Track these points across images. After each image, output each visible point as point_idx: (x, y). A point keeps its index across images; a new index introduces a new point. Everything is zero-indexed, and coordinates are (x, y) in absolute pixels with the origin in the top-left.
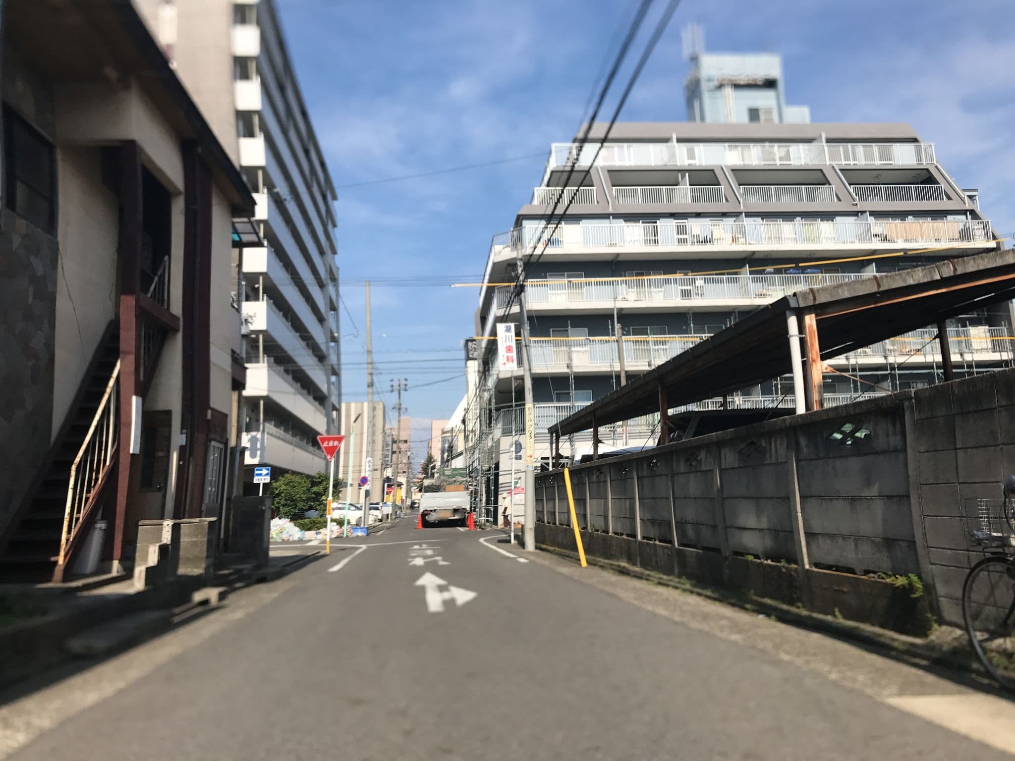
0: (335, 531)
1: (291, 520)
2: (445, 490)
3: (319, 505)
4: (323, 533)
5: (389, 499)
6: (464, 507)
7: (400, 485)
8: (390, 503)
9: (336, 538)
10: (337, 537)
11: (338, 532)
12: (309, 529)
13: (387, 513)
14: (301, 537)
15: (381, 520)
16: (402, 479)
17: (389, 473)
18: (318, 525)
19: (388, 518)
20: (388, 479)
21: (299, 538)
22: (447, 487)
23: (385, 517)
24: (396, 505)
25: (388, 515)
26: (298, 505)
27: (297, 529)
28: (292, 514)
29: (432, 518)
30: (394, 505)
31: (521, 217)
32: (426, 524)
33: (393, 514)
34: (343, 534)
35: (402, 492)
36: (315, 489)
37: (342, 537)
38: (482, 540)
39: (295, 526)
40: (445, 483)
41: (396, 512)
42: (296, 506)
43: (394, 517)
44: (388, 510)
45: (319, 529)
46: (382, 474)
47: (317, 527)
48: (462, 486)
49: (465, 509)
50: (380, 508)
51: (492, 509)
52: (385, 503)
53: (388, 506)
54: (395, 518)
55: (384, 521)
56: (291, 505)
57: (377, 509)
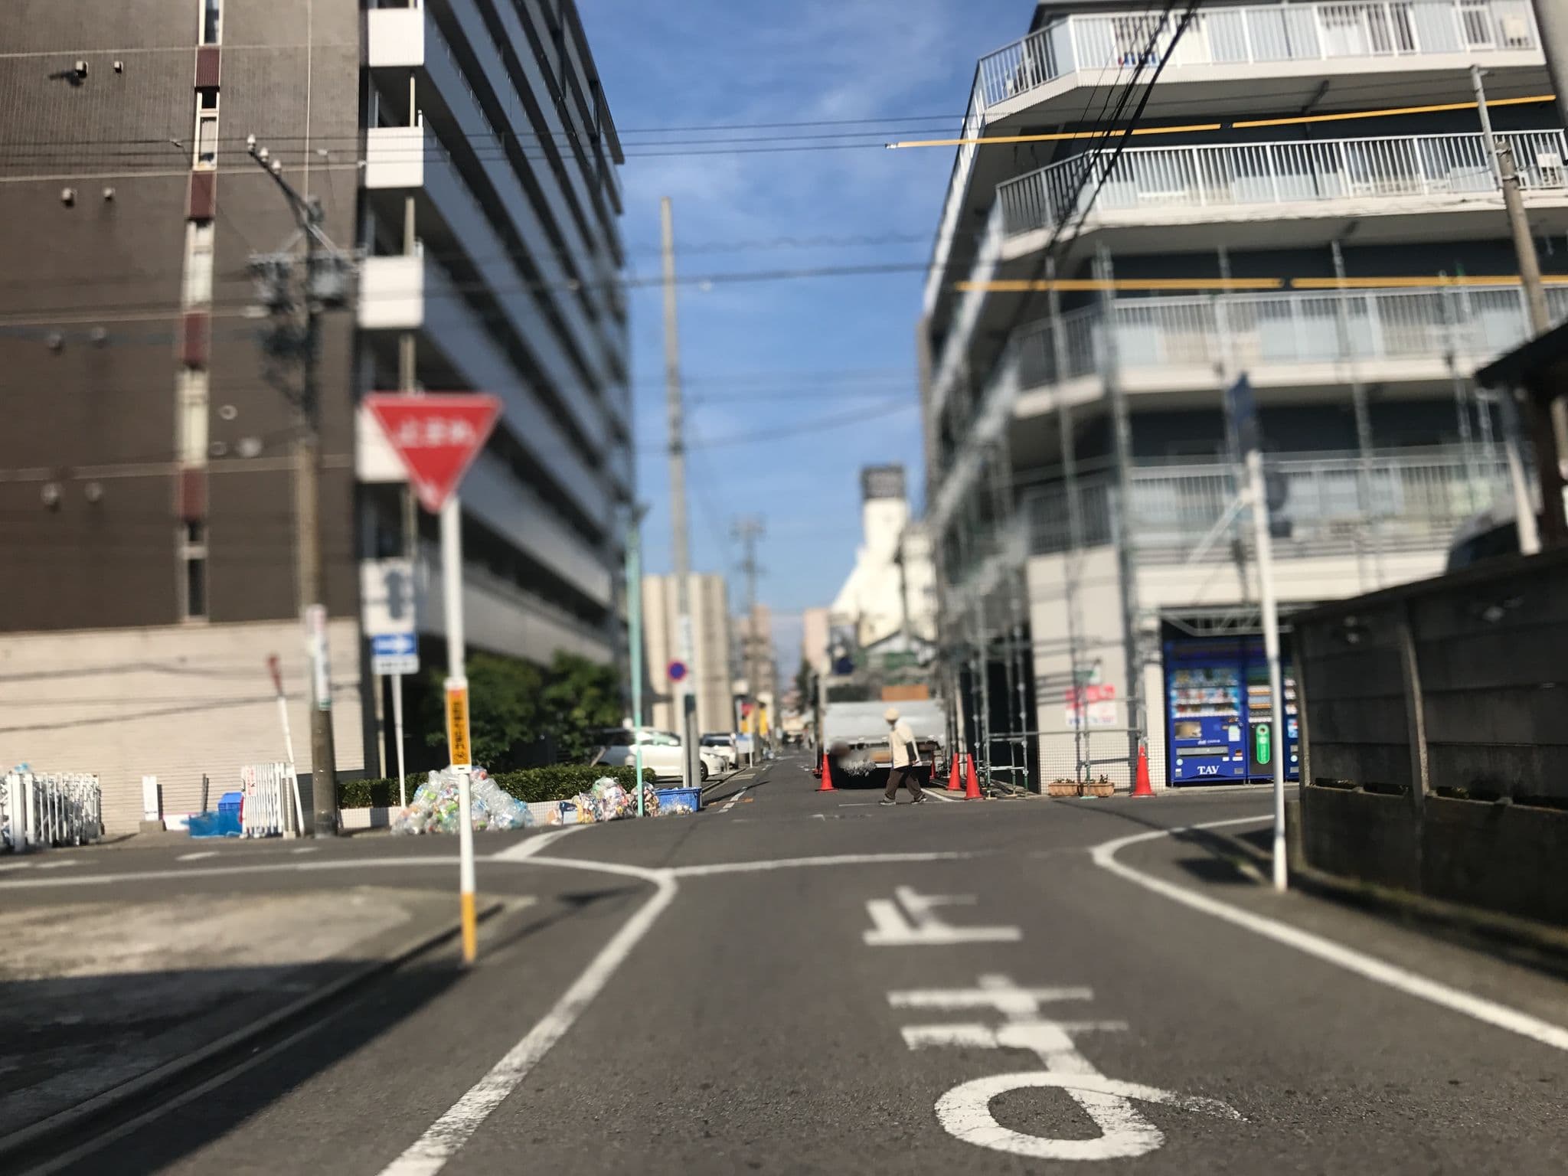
0: (613, 801)
1: (490, 772)
2: (879, 697)
3: (568, 733)
4: (579, 807)
5: (748, 727)
6: (931, 737)
7: (762, 705)
8: (749, 734)
9: (613, 820)
10: (618, 818)
11: (619, 804)
12: (543, 797)
13: (746, 752)
14: (519, 819)
15: (735, 766)
16: (766, 697)
17: (742, 687)
18: (564, 785)
19: (748, 761)
20: (742, 697)
21: (512, 822)
22: (886, 691)
23: (742, 759)
24: (760, 738)
25: (747, 756)
26: (508, 730)
27: (505, 797)
28: (493, 754)
29: (854, 764)
30: (757, 736)
31: (1048, 13)
32: (843, 780)
33: (758, 753)
34: (636, 808)
35: (767, 717)
36: (553, 692)
37: (629, 817)
38: (1103, 855)
39: (501, 788)
40: (877, 682)
41: (762, 750)
42: (503, 734)
43: (758, 759)
44: (747, 746)
45: (570, 797)
46: (730, 688)
47: (564, 791)
48: (923, 689)
49: (936, 743)
50: (731, 743)
51: (1024, 744)
52: (741, 734)
53: (746, 739)
54: (761, 762)
55: (741, 768)
56: (489, 733)
57: (725, 744)
